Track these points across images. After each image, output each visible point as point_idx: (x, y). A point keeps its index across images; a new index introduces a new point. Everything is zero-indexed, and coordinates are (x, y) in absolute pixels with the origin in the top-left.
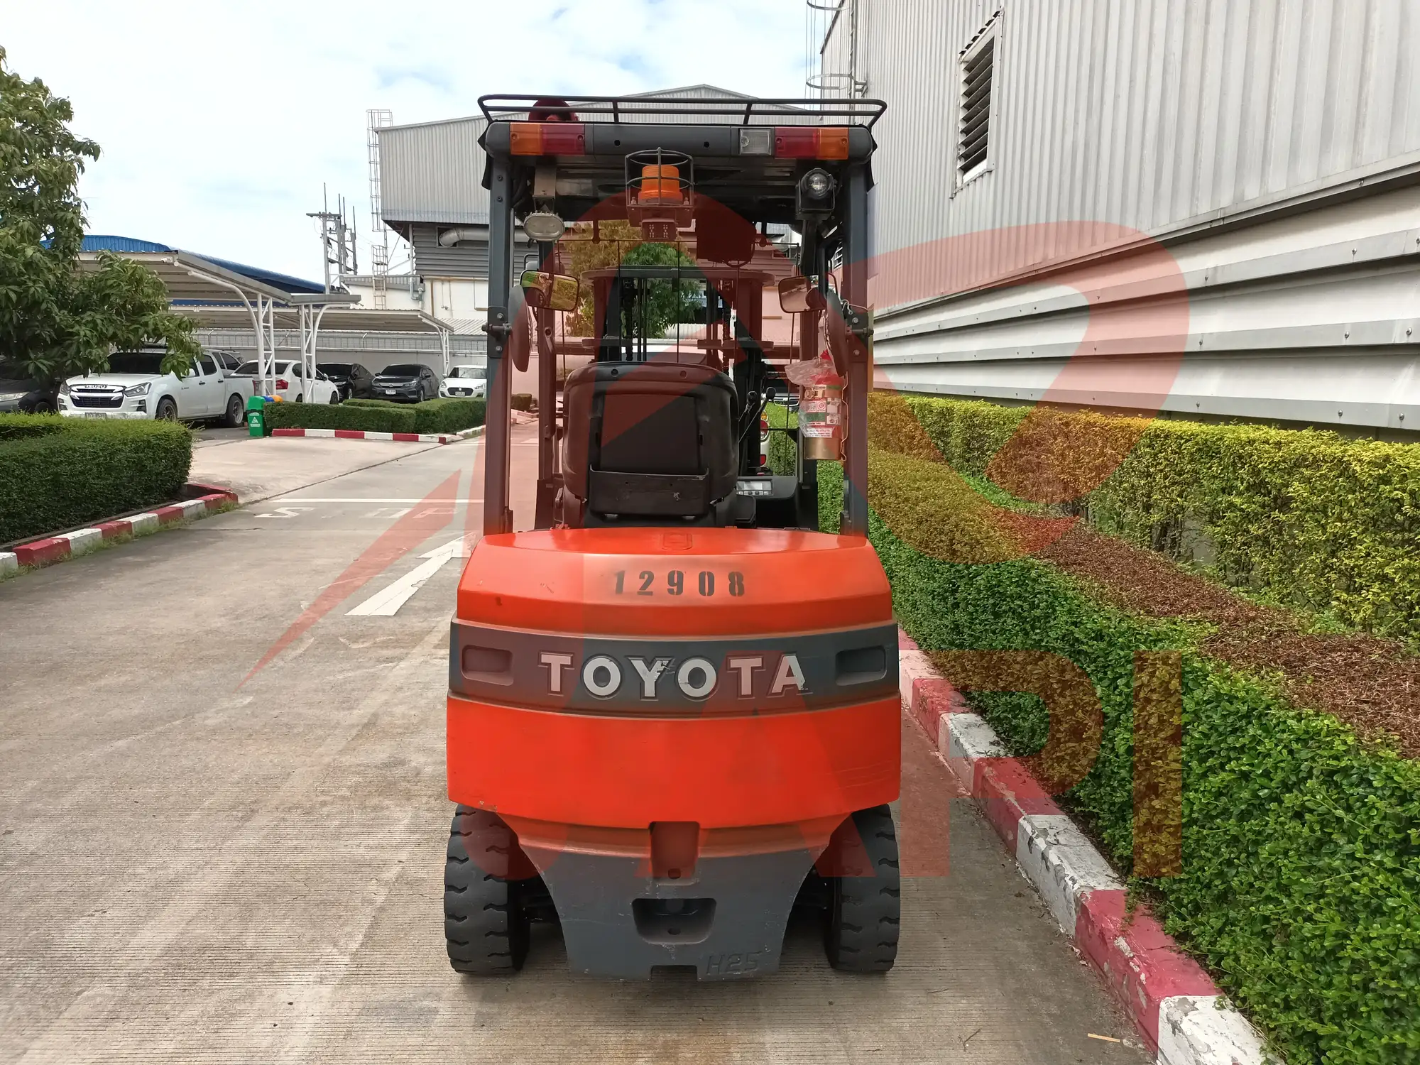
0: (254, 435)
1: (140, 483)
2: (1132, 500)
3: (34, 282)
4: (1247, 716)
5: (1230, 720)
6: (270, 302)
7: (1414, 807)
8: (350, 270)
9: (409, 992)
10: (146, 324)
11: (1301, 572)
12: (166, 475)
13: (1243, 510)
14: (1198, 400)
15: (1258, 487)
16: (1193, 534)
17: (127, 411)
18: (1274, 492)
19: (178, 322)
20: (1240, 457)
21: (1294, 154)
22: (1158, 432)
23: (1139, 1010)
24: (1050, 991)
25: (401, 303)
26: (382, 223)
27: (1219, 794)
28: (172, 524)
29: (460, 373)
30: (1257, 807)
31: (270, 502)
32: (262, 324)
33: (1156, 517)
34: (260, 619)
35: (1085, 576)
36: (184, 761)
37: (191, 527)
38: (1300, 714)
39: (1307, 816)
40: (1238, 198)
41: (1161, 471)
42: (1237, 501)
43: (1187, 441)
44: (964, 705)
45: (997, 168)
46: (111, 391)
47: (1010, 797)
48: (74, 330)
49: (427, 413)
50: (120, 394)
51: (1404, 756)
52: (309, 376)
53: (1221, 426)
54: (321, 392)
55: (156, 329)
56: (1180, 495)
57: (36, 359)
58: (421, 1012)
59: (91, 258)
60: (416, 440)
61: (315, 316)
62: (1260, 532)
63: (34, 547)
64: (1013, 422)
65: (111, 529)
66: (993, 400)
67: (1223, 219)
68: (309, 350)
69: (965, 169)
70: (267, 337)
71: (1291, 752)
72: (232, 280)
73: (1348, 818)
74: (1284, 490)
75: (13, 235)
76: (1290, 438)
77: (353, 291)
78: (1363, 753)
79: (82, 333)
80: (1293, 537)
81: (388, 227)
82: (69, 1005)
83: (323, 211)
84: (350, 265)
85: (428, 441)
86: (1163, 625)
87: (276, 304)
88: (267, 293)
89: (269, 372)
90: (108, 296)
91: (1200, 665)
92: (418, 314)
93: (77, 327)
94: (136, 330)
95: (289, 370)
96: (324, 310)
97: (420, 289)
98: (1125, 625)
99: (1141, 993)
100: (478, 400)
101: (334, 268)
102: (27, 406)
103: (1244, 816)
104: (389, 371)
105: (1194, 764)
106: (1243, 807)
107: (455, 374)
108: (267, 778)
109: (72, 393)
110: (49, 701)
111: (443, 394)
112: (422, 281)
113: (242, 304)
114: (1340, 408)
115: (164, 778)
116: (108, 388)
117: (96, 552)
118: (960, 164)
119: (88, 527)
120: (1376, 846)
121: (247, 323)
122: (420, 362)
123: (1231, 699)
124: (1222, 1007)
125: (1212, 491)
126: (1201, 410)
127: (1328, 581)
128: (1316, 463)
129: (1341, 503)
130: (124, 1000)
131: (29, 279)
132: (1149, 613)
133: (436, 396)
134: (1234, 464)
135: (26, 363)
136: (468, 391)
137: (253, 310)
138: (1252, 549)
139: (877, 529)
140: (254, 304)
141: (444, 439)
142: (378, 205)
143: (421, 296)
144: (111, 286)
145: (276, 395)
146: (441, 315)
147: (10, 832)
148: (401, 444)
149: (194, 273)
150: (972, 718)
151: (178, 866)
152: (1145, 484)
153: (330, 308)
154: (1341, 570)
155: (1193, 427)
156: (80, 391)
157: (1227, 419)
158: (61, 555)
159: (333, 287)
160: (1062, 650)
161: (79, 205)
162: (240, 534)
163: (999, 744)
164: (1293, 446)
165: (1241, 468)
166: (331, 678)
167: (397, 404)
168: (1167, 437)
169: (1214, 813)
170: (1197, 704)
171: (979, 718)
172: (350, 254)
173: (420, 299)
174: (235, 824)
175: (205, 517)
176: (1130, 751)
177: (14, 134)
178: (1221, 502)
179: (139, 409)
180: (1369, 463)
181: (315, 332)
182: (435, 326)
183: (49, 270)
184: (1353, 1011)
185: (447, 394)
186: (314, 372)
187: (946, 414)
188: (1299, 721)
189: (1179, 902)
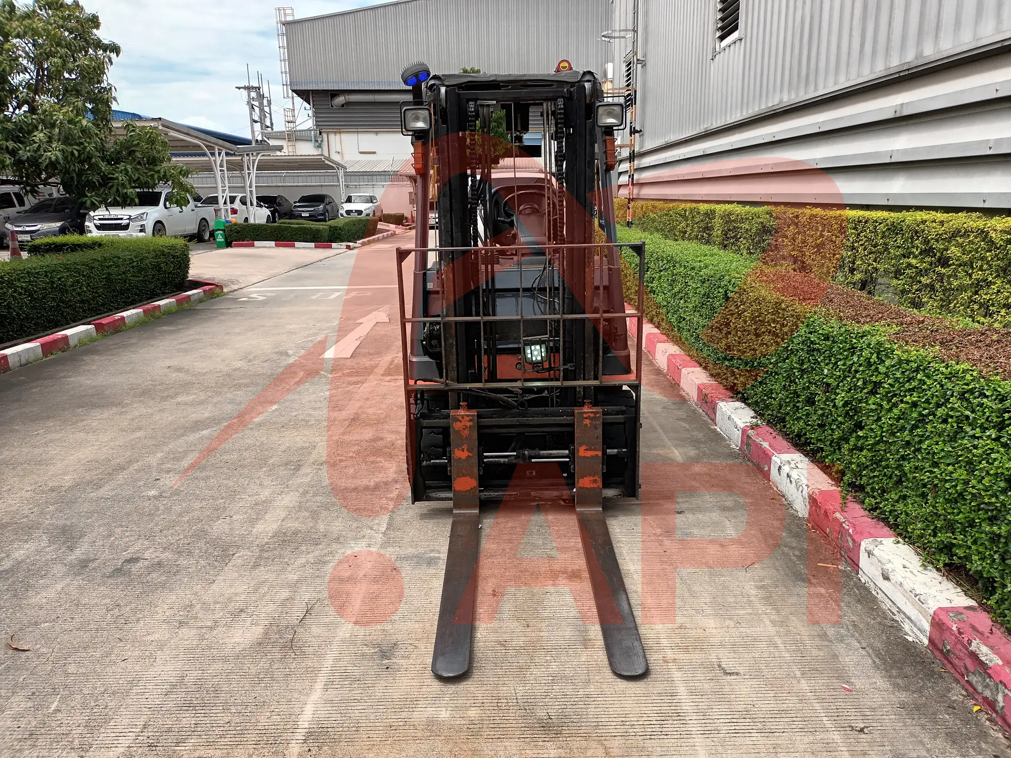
0: (220, 246)
1: (158, 279)
2: (842, 267)
3: (89, 143)
4: (917, 370)
5: (907, 373)
6: (223, 153)
7: (1007, 403)
8: (268, 127)
9: (421, 550)
10: (158, 172)
11: (955, 306)
12: (174, 274)
13: (917, 268)
14: (888, 196)
15: (928, 251)
16: (883, 287)
17: (133, 233)
18: (938, 254)
19: (179, 170)
20: (917, 232)
21: (958, 23)
22: (861, 218)
23: (849, 550)
24: (794, 545)
25: (306, 150)
26: (290, 91)
27: (899, 419)
28: (186, 305)
29: (353, 199)
30: (922, 420)
31: (243, 290)
32: (219, 168)
33: (858, 276)
34: (265, 361)
35: (817, 306)
36: (248, 441)
37: (197, 308)
38: (947, 365)
39: (950, 420)
40: (919, 55)
41: (861, 245)
42: (914, 262)
43: (880, 224)
44: (732, 397)
45: (746, 37)
46: (121, 219)
47: (765, 445)
48: (115, 176)
49: (335, 228)
50: (128, 221)
51: (1004, 380)
52: (252, 204)
53: (904, 213)
54: (260, 215)
55: (165, 176)
56: (875, 261)
57: (91, 197)
58: (432, 559)
59: (120, 125)
60: (330, 247)
61: (254, 161)
62: (928, 281)
63: (104, 321)
64: (759, 217)
65: (149, 310)
66: (744, 203)
67: (908, 70)
68: (250, 187)
69: (722, 38)
70: (223, 177)
71: (942, 386)
72: (196, 137)
73: (972, 416)
74: (945, 252)
75: (72, 111)
76: (950, 218)
77: (272, 143)
78: (982, 380)
79: (120, 178)
80: (949, 283)
81: (295, 95)
82: (230, 560)
83: (247, 85)
84: (268, 124)
85: (338, 248)
86: (866, 327)
87: (227, 154)
88: (221, 146)
89: (225, 203)
90: (134, 151)
91: (889, 346)
92: (322, 157)
93: (117, 175)
94: (152, 176)
95: (237, 201)
96: (259, 157)
97: (319, 140)
98: (843, 329)
99: (849, 539)
100: (368, 218)
101: (257, 126)
102: (62, 231)
103: (915, 427)
104: (304, 199)
105: (884, 403)
106: (913, 422)
107: (349, 200)
108: (302, 448)
109: (95, 221)
110: (150, 410)
111: (342, 215)
112: (320, 133)
113: (204, 155)
114: (984, 197)
115: (239, 450)
116: (119, 217)
117: (141, 325)
118: (718, 34)
119: (133, 308)
120: (987, 428)
121: (209, 168)
122: (324, 193)
123: (908, 362)
124: (898, 542)
125: (896, 256)
126: (890, 203)
127: (972, 310)
128: (966, 234)
129: (982, 259)
130: (260, 557)
131: (85, 141)
132: (858, 322)
133: (337, 216)
134: (912, 238)
135: (85, 199)
136: (360, 212)
137: (212, 159)
138: (923, 293)
139: (669, 291)
140: (213, 154)
141: (349, 246)
142: (286, 78)
143: (320, 144)
144: (135, 146)
145: (232, 218)
146: (335, 157)
147: (159, 479)
148: (321, 250)
149: (172, 133)
150: (739, 404)
151: (265, 494)
152: (851, 255)
153: (263, 155)
154: (981, 303)
155: (885, 214)
156: (100, 219)
157: (908, 208)
158: (119, 328)
159: (257, 140)
160: (803, 350)
161: (110, 89)
162: (231, 311)
163: (757, 418)
164: (951, 223)
165: (917, 240)
166: (322, 394)
167: (314, 223)
168: (866, 222)
169: (896, 431)
170: (887, 368)
171: (743, 404)
172: (268, 115)
173: (320, 146)
174: (292, 472)
175: (204, 301)
176: (846, 404)
177: (66, 41)
178: (903, 264)
179: (141, 231)
180: (1001, 231)
181: (254, 173)
182: (334, 166)
183: (97, 135)
184: (972, 524)
185: (345, 215)
186: (255, 202)
187: (710, 215)
188: (947, 368)
189: (873, 489)
